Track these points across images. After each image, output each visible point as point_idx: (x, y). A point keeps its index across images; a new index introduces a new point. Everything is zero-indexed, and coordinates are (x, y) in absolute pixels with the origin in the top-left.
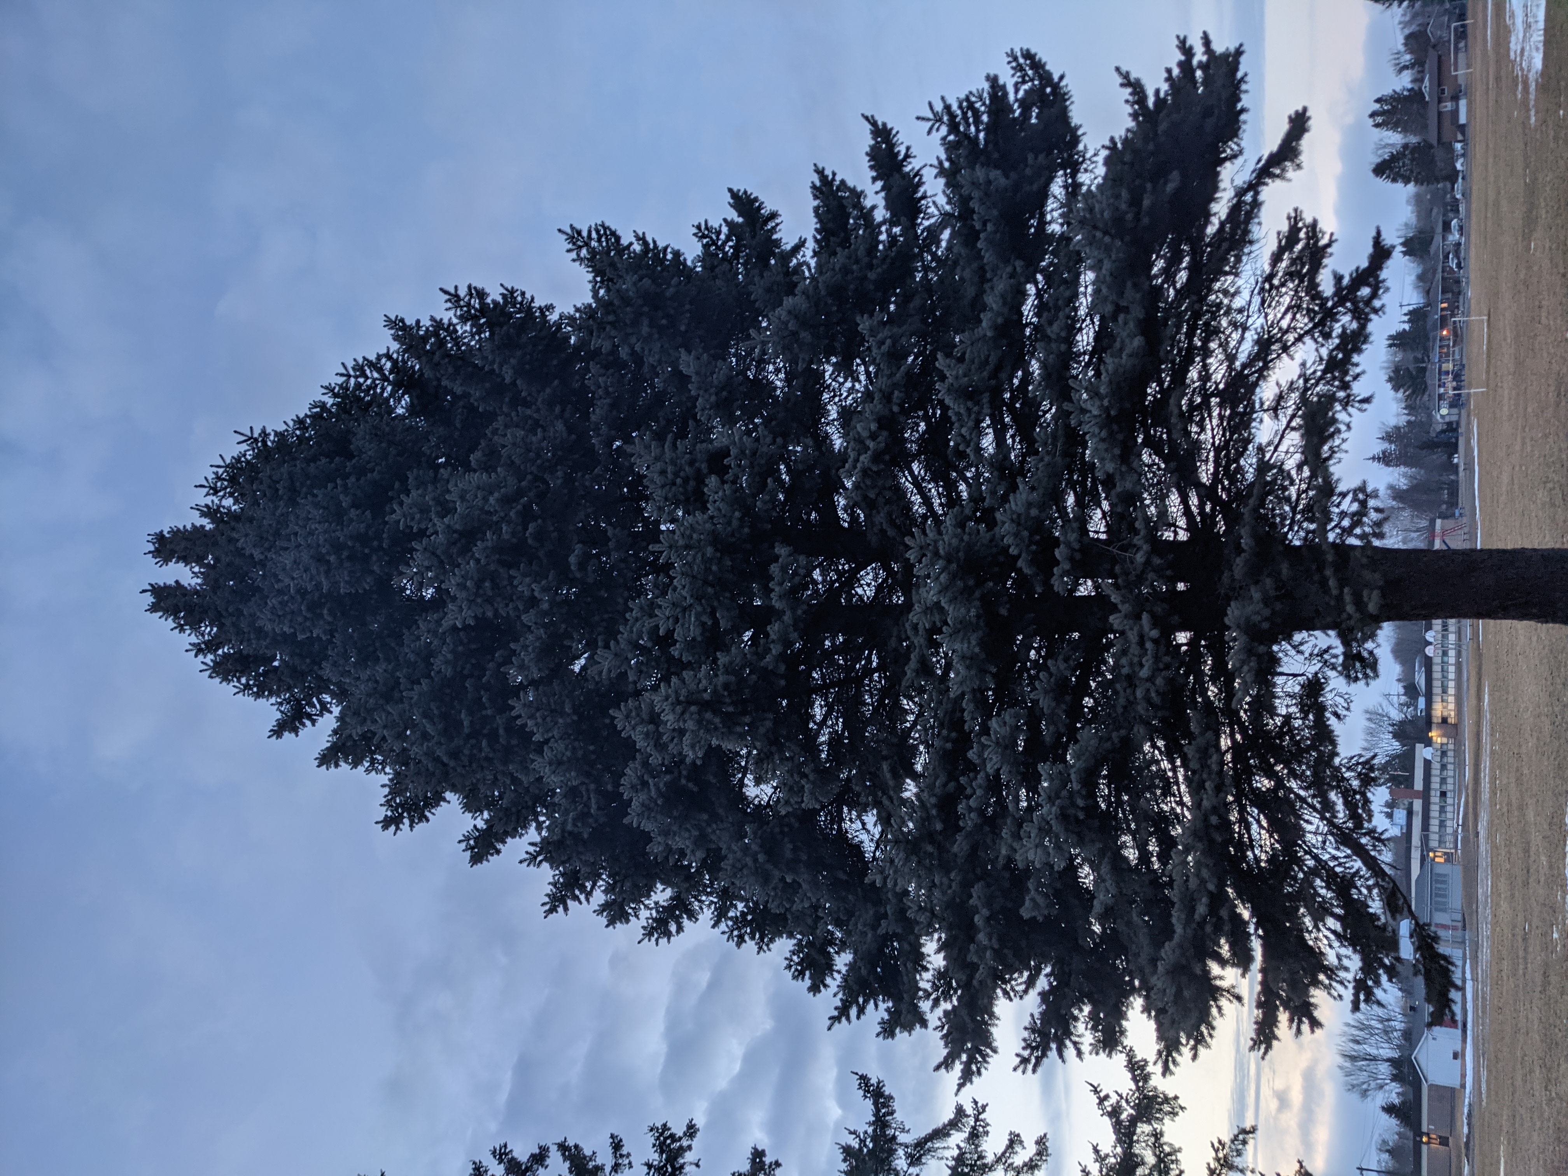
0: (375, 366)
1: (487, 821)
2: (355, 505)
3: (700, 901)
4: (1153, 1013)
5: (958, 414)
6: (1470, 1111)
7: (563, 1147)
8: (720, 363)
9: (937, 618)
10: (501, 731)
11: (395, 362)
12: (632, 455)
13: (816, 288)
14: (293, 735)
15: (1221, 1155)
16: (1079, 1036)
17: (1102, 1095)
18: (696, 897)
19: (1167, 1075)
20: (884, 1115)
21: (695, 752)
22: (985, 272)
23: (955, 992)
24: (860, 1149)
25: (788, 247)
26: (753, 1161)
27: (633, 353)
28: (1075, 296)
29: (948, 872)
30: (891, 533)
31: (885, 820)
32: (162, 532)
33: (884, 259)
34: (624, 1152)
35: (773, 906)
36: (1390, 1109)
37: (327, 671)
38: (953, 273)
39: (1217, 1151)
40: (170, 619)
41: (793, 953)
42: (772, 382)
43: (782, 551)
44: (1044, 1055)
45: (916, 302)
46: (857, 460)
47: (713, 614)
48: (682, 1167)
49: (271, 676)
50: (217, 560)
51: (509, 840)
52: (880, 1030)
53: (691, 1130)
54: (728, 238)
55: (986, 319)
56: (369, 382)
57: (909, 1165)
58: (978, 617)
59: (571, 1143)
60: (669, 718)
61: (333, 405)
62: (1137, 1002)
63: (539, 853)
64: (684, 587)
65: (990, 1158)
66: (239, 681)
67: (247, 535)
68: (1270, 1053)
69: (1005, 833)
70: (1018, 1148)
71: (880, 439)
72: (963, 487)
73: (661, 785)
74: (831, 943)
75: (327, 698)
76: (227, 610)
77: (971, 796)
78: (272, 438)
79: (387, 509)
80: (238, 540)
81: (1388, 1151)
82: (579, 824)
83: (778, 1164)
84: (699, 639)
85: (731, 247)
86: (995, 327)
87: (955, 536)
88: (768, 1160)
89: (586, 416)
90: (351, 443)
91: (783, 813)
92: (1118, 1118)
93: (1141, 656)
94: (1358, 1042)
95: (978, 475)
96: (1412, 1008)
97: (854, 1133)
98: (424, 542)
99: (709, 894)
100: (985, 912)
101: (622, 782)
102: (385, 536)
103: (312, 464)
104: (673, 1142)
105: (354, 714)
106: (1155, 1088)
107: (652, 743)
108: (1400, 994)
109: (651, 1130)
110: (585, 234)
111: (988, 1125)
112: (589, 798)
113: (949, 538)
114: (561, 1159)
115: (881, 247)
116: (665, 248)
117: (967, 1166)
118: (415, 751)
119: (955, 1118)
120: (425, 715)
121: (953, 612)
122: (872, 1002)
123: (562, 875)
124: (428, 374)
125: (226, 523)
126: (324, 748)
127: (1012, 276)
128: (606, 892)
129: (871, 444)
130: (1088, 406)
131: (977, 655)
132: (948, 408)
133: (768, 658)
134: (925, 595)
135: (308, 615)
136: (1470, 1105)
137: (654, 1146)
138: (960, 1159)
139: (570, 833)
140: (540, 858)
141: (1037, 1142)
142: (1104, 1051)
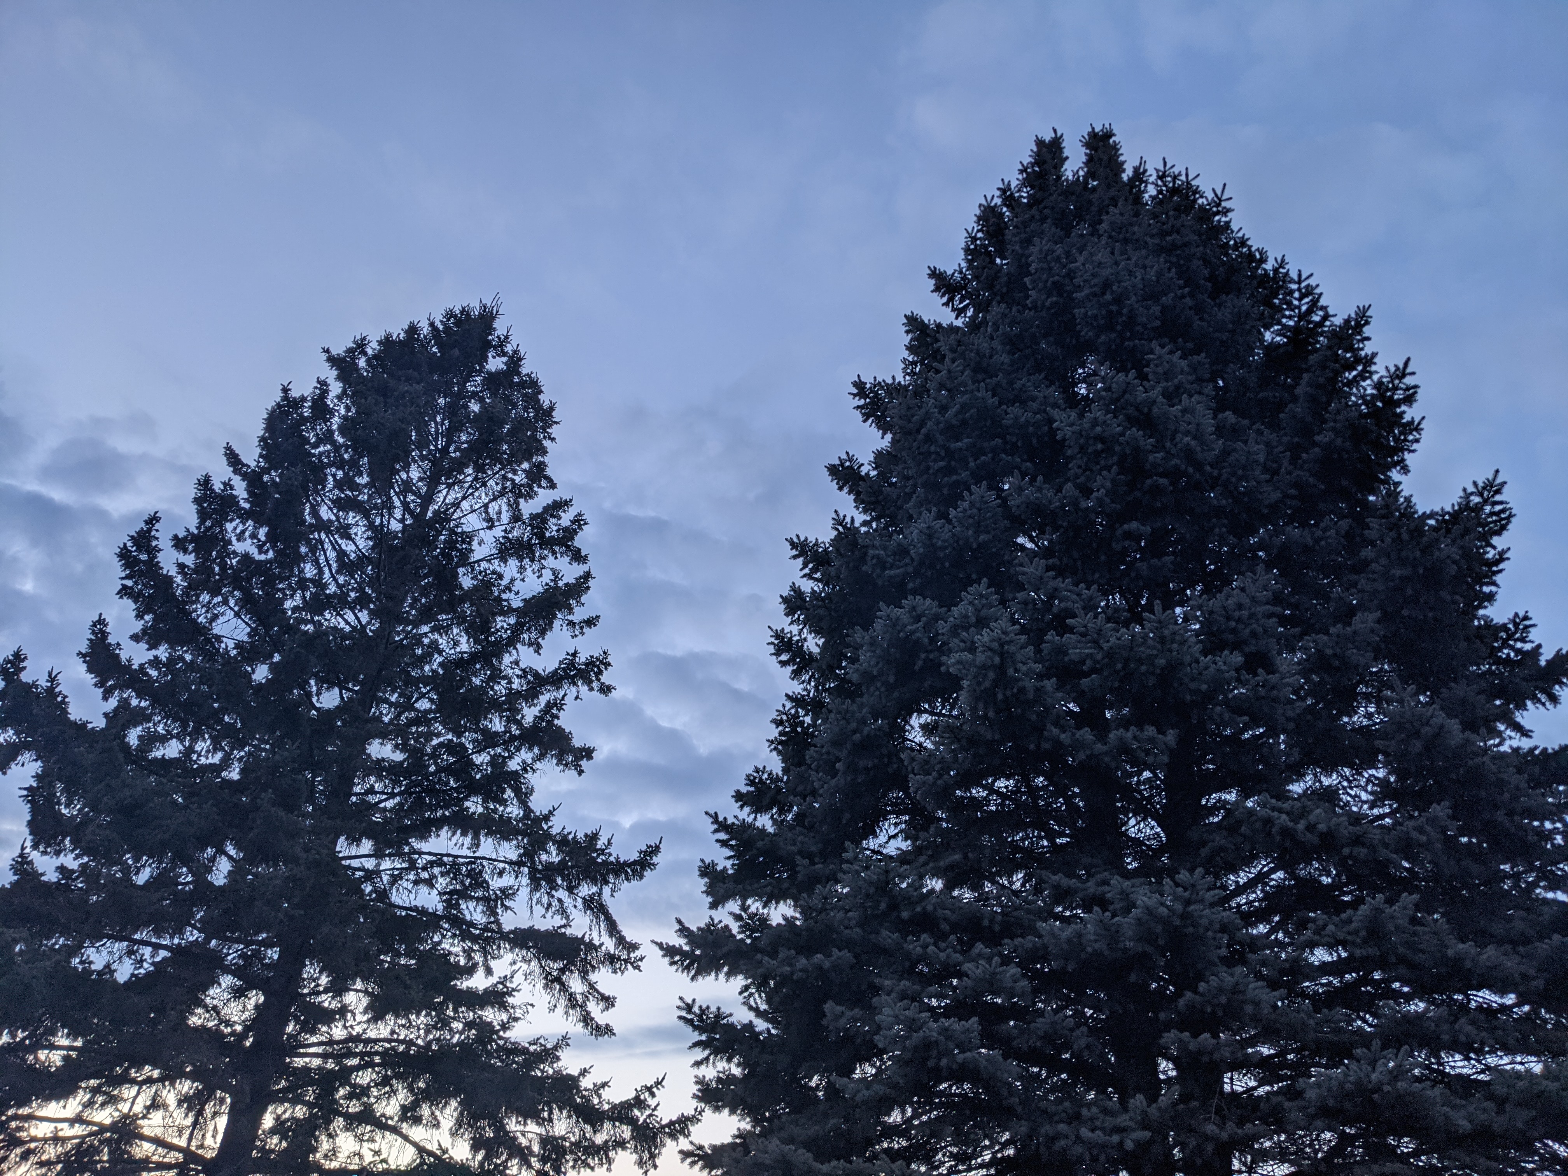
0: (1314, 305)
1: (867, 474)
2: (1164, 309)
3: (810, 680)
4: (738, 1141)
5: (1349, 921)
7: (587, 576)
8: (1371, 655)
9: (1118, 905)
10: (954, 478)
11: (1321, 324)
12: (1254, 573)
13: (1477, 754)
14: (933, 288)
16: (714, 1063)
17: (655, 1090)
18: (813, 676)
19: (681, 1156)
20: (626, 872)
21: (954, 665)
22: (1524, 945)
23: (749, 937)
24: (596, 850)
25: (1519, 719)
26: (583, 749)
27: (1367, 562)
28: (1509, 1050)
29: (860, 925)
30: (1204, 852)
31: (903, 858)
32: (1114, 135)
33: (1521, 827)
34: (585, 630)
35: (811, 752)
37: (997, 309)
38: (1516, 908)
40: (1031, 160)
41: (770, 774)
42: (1356, 713)
43: (1171, 737)
44: (696, 1028)
45: (1476, 868)
46: (1280, 811)
47: (1093, 671)
48: (575, 684)
49: (987, 259)
50: (1094, 189)
51: (852, 497)
52: (707, 862)
53: (606, 689)
54: (1518, 651)
55: (1467, 947)
56: (1296, 303)
57: (584, 898)
58: (1125, 950)
59: (591, 583)
60: (985, 637)
61: (1265, 269)
62: (746, 1125)
63: (845, 527)
64: (1119, 639)
65: (592, 977)
66: (978, 231)
67: (1121, 214)
69: (905, 983)
70: (602, 1005)
71: (1309, 836)
72: (1262, 929)
73: (918, 635)
74: (781, 812)
75: (970, 313)
76: (1045, 208)
77: (938, 948)
78: (1224, 219)
79: (1165, 340)
80: (1115, 206)
82: (874, 561)
83: (581, 772)
84: (1067, 658)
85: (1508, 655)
86: (1459, 960)
87: (1211, 922)
88: (584, 763)
89: (1291, 520)
90: (1227, 294)
91: (903, 756)
92: (634, 1106)
93: (1103, 1129)
95: (1282, 946)
97: (609, 843)
98: (1136, 381)
99: (816, 687)
100: (827, 965)
101: (918, 597)
102: (1137, 341)
103: (1201, 262)
104: (595, 673)
105: (959, 341)
106: (664, 1145)
107: (958, 622)
109: (605, 653)
110: (1498, 498)
111: (623, 973)
112: (899, 568)
113: (1206, 915)
114: (577, 576)
115: (1536, 823)
116: (1494, 584)
117: (586, 954)
118: (930, 402)
119: (627, 943)
120: (964, 407)
121: (1126, 922)
122: (732, 853)
123: (826, 550)
124: (1313, 359)
125: (1131, 192)
126: (923, 318)
127: (1524, 976)
128: (813, 592)
129: (1301, 826)
130: (1379, 1068)
131: (1084, 950)
132: (1356, 909)
133: (1055, 731)
134: (1141, 891)
135: (1049, 284)
137: (592, 657)
138: (591, 947)
139: (865, 554)
140: (840, 528)
141: (607, 1025)
142: (699, 1090)
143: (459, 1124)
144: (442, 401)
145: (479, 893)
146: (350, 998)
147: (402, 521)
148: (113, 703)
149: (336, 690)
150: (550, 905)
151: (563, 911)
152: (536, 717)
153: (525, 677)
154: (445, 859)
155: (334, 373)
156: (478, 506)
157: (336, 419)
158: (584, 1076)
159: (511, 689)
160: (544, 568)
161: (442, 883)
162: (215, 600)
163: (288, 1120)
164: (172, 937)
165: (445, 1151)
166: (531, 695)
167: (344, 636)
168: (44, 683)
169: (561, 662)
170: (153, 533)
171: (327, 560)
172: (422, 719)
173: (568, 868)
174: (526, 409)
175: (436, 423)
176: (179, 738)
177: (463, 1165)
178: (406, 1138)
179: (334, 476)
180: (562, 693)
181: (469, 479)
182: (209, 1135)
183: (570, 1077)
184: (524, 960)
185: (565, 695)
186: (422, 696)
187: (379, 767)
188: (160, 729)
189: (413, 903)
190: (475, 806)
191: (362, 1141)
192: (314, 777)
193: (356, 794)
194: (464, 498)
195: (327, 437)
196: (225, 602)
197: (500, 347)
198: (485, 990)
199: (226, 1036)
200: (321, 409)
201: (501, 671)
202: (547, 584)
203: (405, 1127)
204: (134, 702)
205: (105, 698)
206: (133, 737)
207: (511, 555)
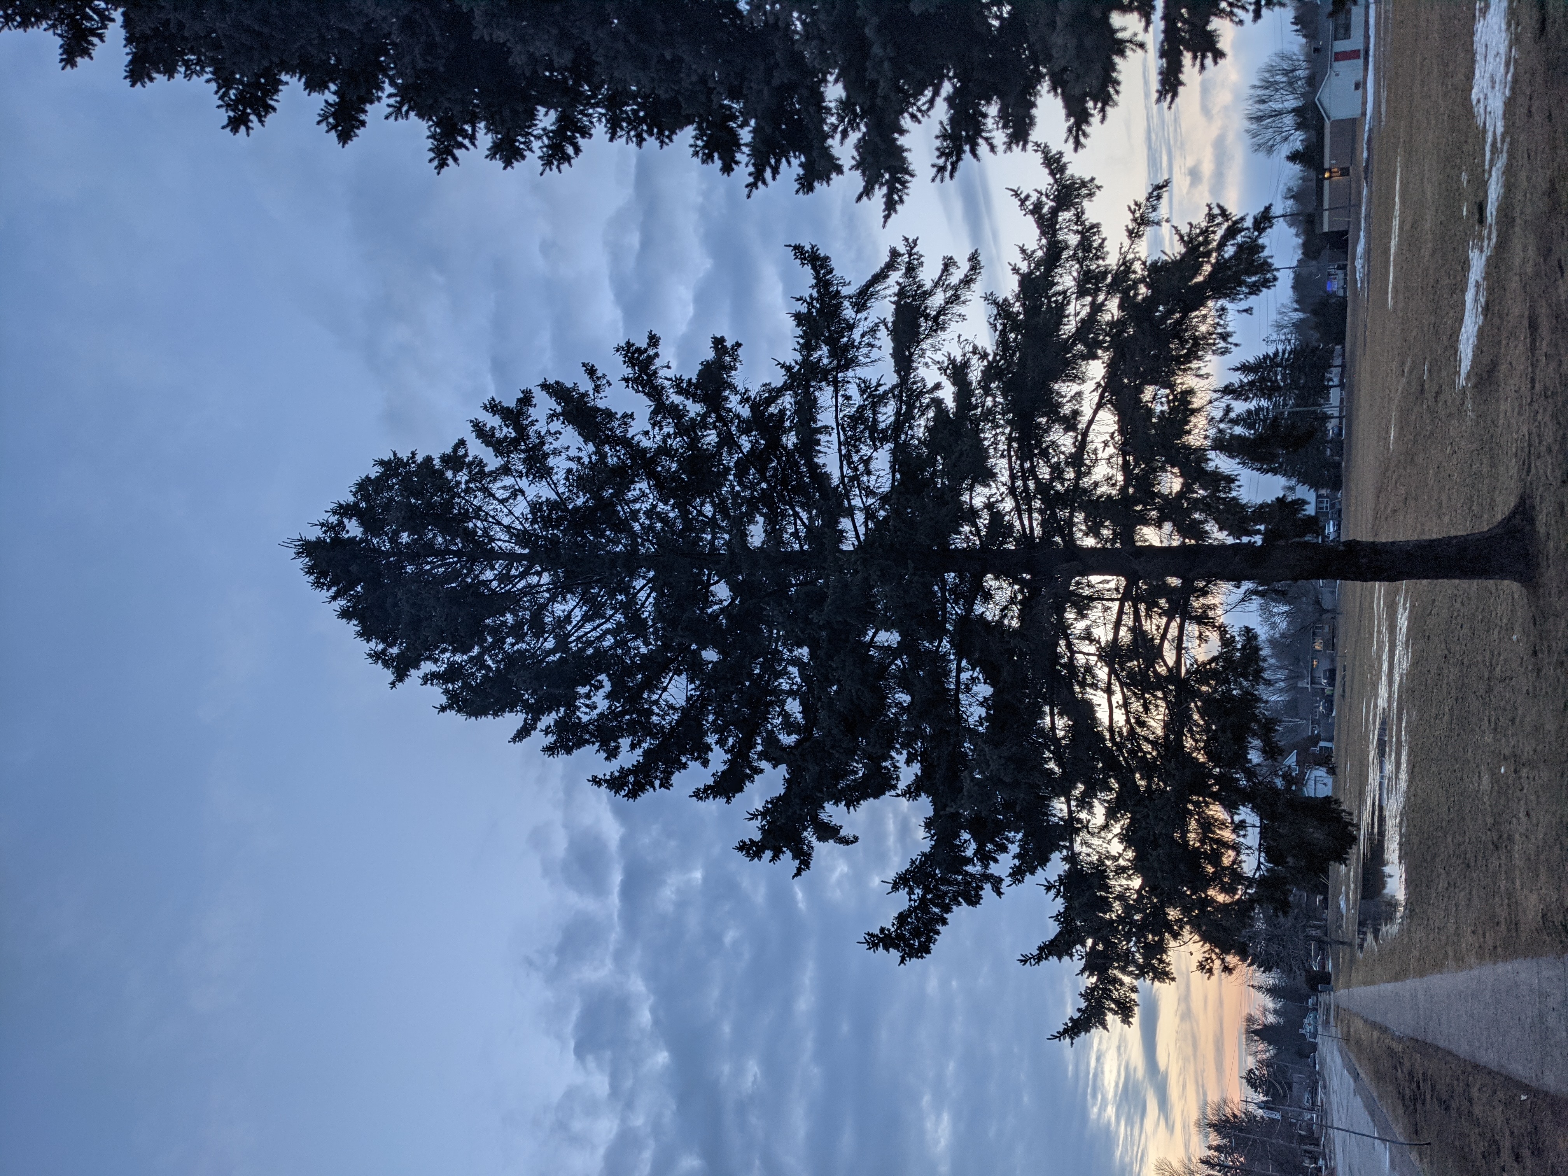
1: (335, 93)
3: (587, 115)
4: (1059, 91)
6: (1369, 135)
7: (545, 386)
14: (87, 58)
15: (1138, 215)
16: (990, 132)
17: (1023, 196)
18: (582, 112)
19: (1079, 150)
20: (825, 275)
23: (862, 119)
24: (810, 312)
26: (716, 348)
34: (600, 375)
35: (661, 92)
36: (1294, 157)
39: (1133, 212)
41: (697, 138)
44: (959, 159)
48: (655, 372)
51: (368, 107)
52: (798, 186)
53: (654, 340)
57: (857, 312)
59: (551, 381)
62: (1044, 87)
63: (401, 104)
65: (928, 285)
68: (1177, 100)
70: (952, 270)
74: (734, 118)
81: (1292, 197)
82: (430, 58)
83: (739, 345)
88: (729, 344)
92: (1040, 213)
94: (1263, 102)
96: (1316, 50)
97: (800, 299)
99: (593, 106)
100: (875, 21)
104: (640, 355)
106: (1072, 176)
108: (1304, 40)
109: (618, 351)
111: (921, 256)
112: (429, 26)
114: (546, 396)
117: (908, 297)
119: (891, 260)
122: (784, 160)
123: (437, 124)
126: (126, 63)
136: (1370, 129)
137: (625, 362)
138: (901, 293)
139: (424, 71)
140: (405, 109)
141: (970, 260)
142: (1018, 146)
143: (1074, 378)
144: (409, 569)
145: (869, 413)
146: (978, 502)
147: (539, 574)
148: (764, 764)
149: (712, 588)
150: (870, 345)
151: (873, 331)
152: (694, 401)
153: (660, 422)
154: (843, 452)
155: (413, 672)
156: (505, 510)
157: (456, 658)
158: (1019, 269)
159: (675, 433)
160: (548, 432)
161: (865, 450)
162: (656, 711)
163: (1087, 525)
164: (950, 661)
165: (1099, 385)
166: (676, 412)
167: (661, 594)
168: (758, 823)
169: (637, 391)
170: (608, 777)
171: (595, 629)
172: (721, 507)
173: (831, 335)
174: (391, 488)
175: (432, 568)
176: (783, 703)
177: (1108, 366)
178: (1091, 422)
179: (513, 645)
180: (667, 383)
181: (479, 524)
182: (1107, 586)
183: (1021, 284)
184: (922, 356)
185: (666, 379)
186: (700, 513)
187: (773, 533)
188: (778, 721)
189: (888, 470)
190: (790, 440)
191: (1096, 460)
192: (793, 586)
193: (801, 546)
194: (499, 523)
195: (478, 661)
196: (656, 702)
197: (335, 529)
198: (954, 384)
199: (1024, 596)
200: (451, 674)
201: (659, 446)
202: (563, 423)
203: (1082, 426)
204: (759, 748)
205: (762, 771)
206: (788, 740)
207: (544, 465)
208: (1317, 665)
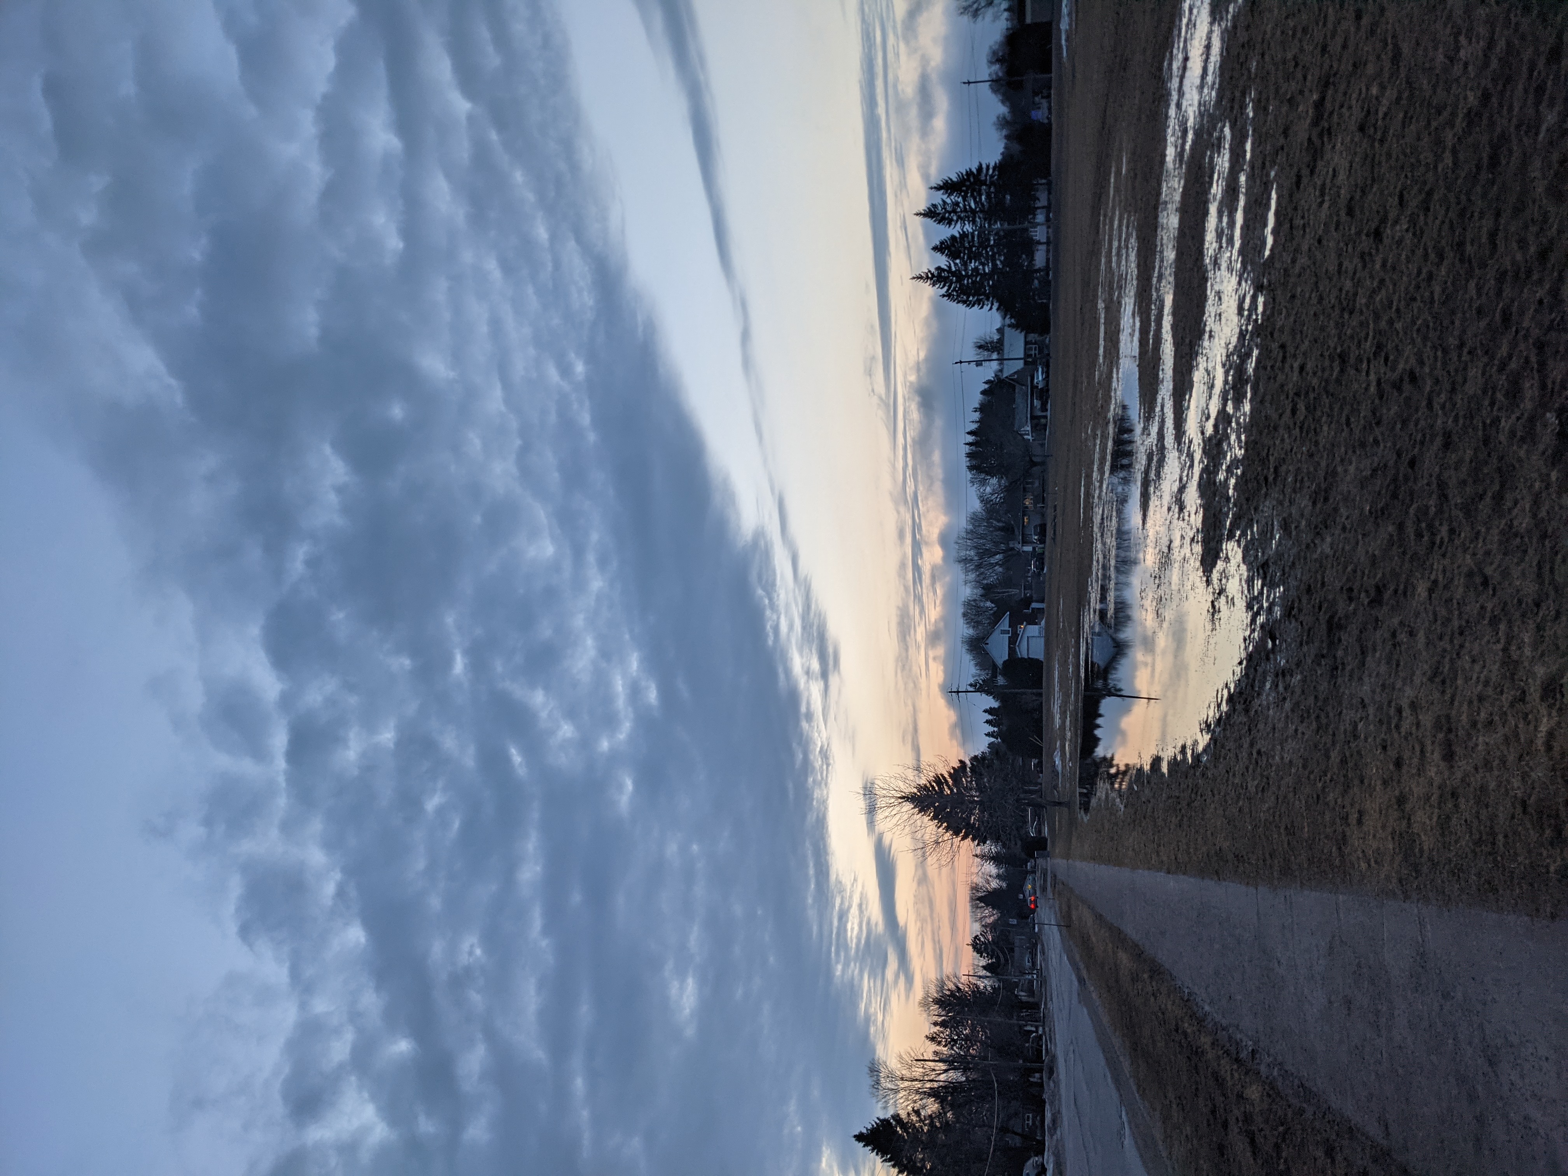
208: (1029, 522)
